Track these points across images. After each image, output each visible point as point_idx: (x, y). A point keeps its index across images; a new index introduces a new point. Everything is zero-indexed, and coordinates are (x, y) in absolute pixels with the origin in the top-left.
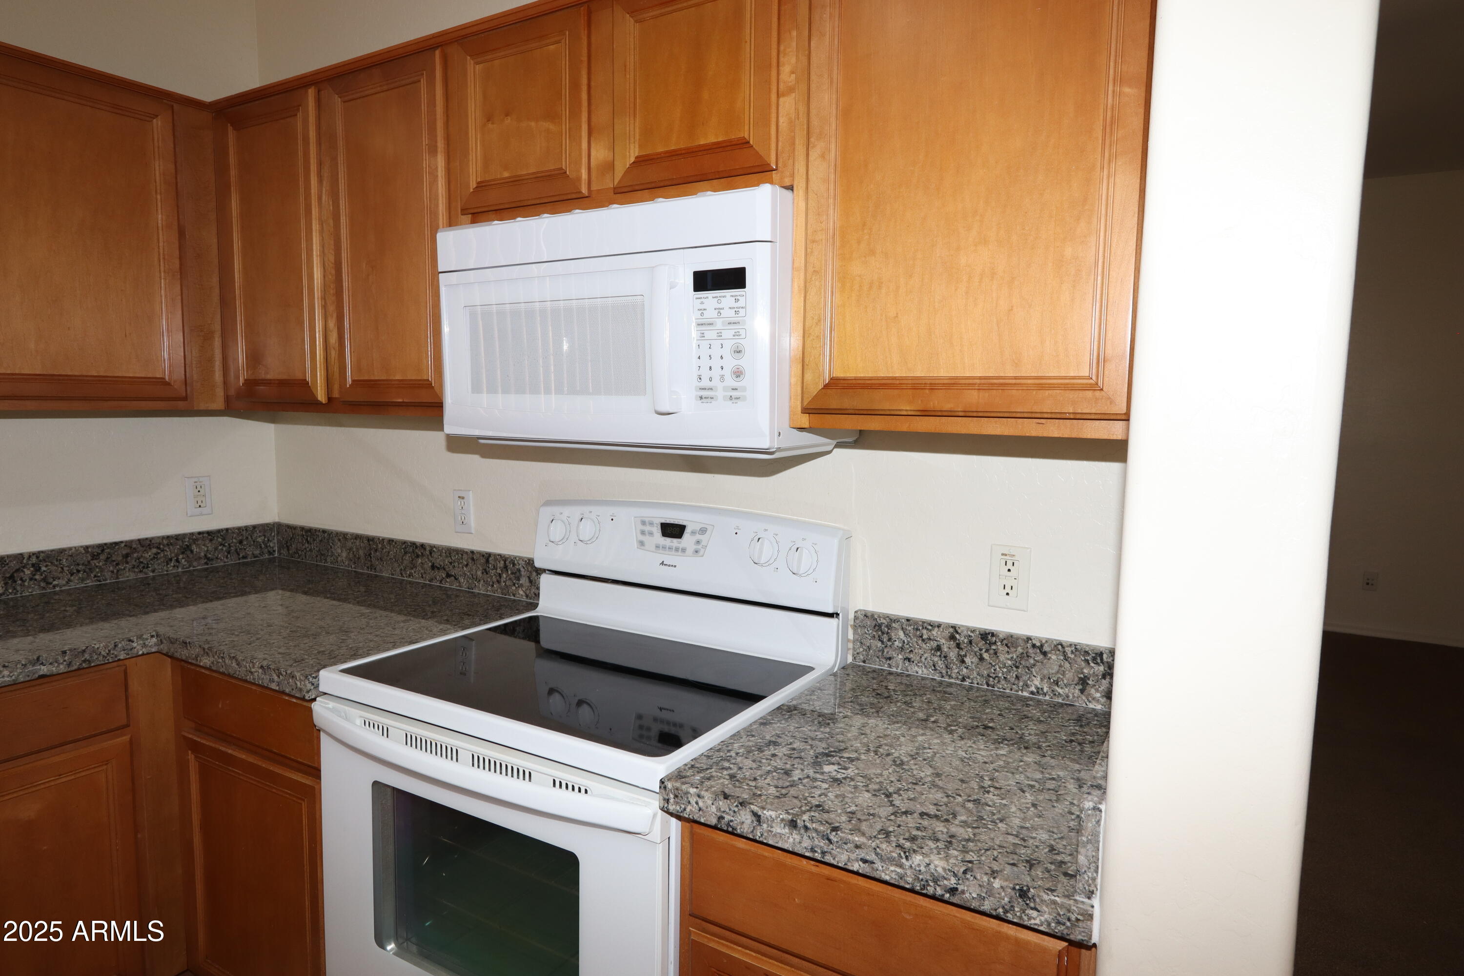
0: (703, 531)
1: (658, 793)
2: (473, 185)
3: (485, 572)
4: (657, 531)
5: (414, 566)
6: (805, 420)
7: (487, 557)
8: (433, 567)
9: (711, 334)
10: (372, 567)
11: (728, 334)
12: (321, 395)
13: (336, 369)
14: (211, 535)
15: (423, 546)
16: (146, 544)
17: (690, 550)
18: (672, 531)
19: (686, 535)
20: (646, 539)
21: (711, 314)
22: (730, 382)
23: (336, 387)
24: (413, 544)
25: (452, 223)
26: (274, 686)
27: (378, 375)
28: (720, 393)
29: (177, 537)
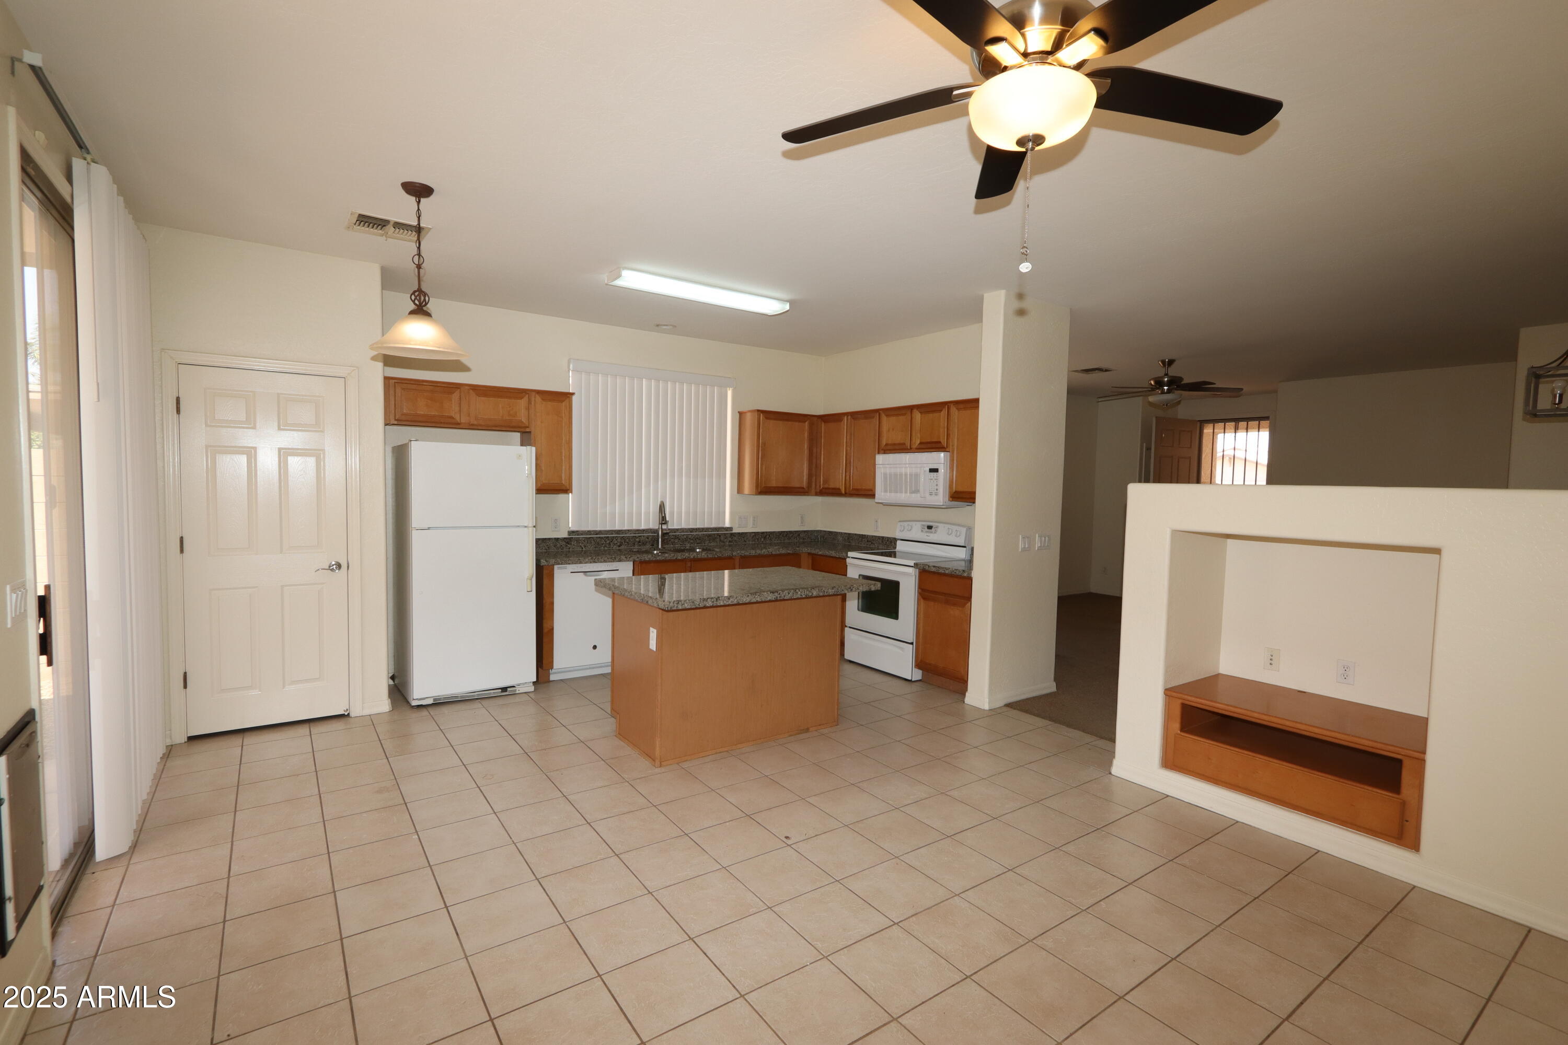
0: (937, 527)
1: (912, 567)
2: (884, 444)
3: (882, 542)
4: (926, 528)
5: (862, 541)
6: (951, 499)
7: (883, 537)
8: (868, 541)
9: (932, 481)
10: (849, 542)
11: (935, 481)
12: (843, 492)
13: (848, 485)
14: (805, 532)
15: (865, 535)
16: (791, 532)
17: (933, 532)
18: (930, 527)
19: (933, 529)
20: (923, 530)
21: (932, 477)
22: (935, 491)
23: (847, 490)
24: (862, 535)
25: (879, 453)
26: (837, 556)
27: (859, 487)
28: (934, 494)
29: (798, 531)
